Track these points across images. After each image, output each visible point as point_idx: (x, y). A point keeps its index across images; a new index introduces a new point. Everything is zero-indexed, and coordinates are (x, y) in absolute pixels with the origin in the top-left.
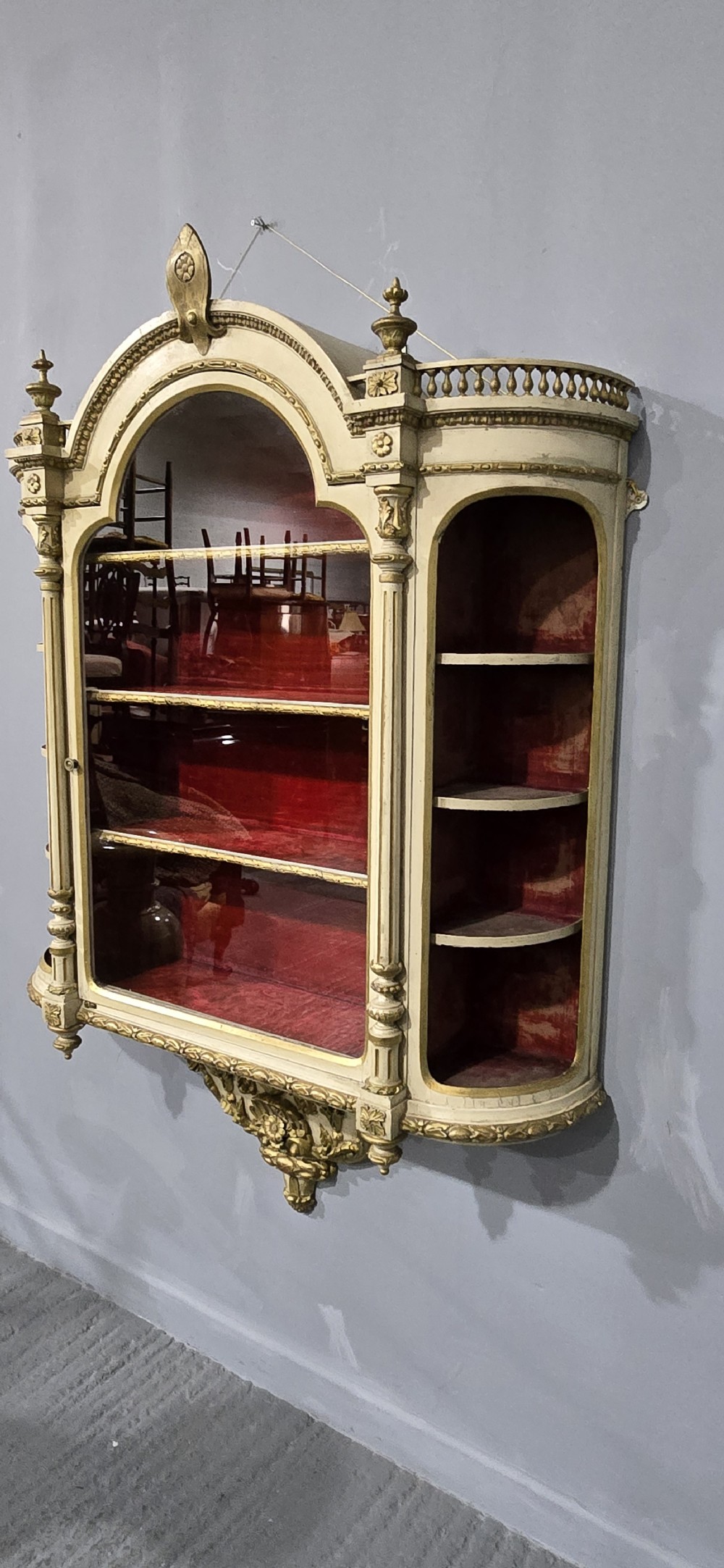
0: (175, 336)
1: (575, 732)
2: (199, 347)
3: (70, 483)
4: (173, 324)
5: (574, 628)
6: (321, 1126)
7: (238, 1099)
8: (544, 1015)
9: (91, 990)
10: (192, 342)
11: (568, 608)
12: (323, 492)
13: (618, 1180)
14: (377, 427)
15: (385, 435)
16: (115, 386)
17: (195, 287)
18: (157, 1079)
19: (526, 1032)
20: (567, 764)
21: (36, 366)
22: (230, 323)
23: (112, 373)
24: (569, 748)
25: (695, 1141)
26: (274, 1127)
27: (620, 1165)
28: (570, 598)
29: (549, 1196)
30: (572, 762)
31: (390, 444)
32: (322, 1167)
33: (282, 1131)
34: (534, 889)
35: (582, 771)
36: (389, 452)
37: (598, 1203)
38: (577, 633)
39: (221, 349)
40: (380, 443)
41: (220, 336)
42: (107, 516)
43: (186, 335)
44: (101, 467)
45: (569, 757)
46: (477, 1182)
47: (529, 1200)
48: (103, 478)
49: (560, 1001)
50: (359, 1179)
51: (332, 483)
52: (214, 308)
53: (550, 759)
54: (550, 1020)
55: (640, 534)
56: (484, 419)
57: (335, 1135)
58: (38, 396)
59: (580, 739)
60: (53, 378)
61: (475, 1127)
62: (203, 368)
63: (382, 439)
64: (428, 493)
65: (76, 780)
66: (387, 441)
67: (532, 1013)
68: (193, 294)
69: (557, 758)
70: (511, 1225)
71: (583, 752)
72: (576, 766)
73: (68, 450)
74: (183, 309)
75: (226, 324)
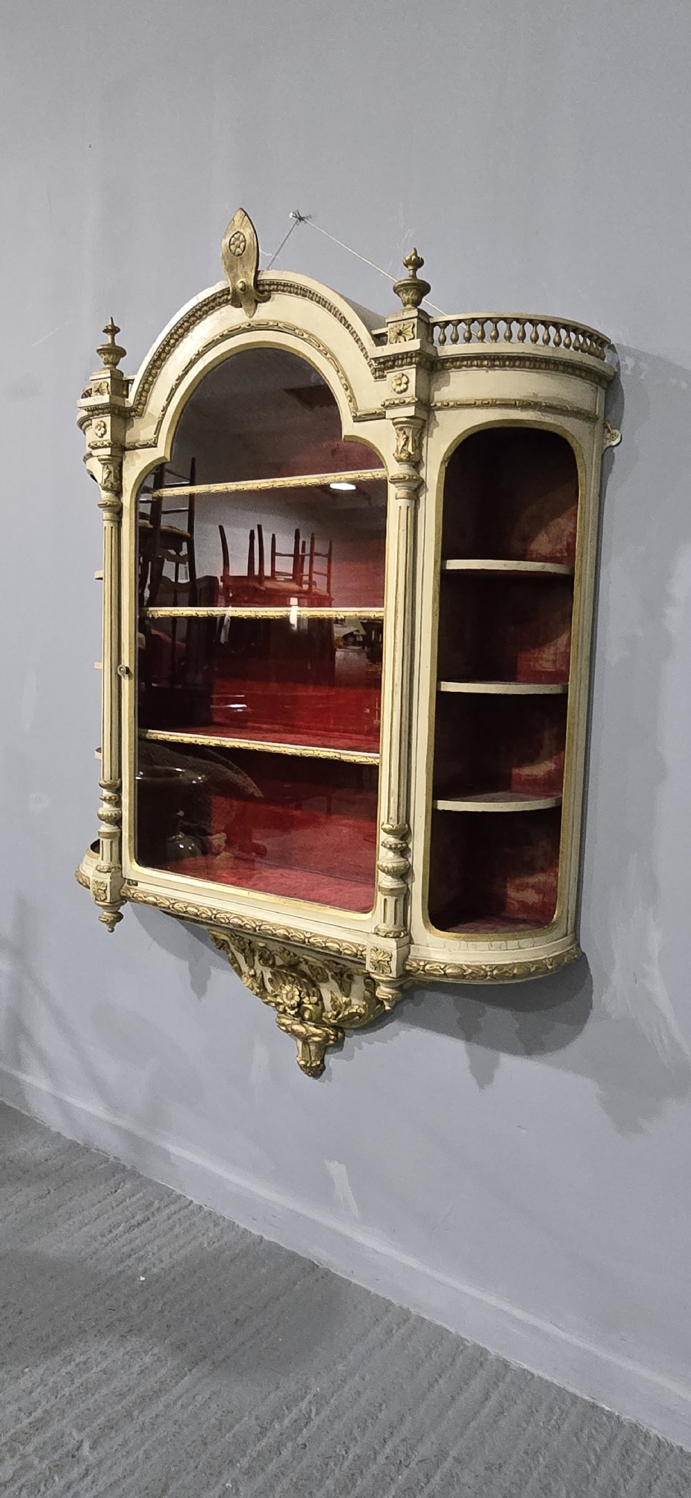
0: (227, 302)
1: (558, 636)
2: (247, 311)
3: (132, 429)
4: (225, 292)
5: (558, 547)
6: (332, 992)
7: (258, 972)
8: (527, 883)
9: (133, 869)
10: (241, 307)
11: (554, 530)
12: (349, 428)
13: (591, 1028)
14: (396, 369)
15: (403, 375)
16: (174, 346)
17: (245, 259)
18: (184, 965)
19: (513, 899)
20: (550, 663)
21: (106, 331)
22: (273, 290)
23: (171, 335)
24: (552, 650)
25: (659, 989)
26: (290, 995)
27: (593, 1013)
28: (554, 523)
29: (532, 1046)
30: (554, 661)
31: (407, 383)
32: (332, 1033)
33: (297, 998)
34: (521, 773)
35: (564, 668)
36: (405, 390)
37: (574, 1049)
38: (561, 551)
39: (265, 312)
40: (399, 382)
41: (265, 301)
42: (162, 455)
43: (236, 303)
44: (158, 414)
45: (552, 657)
46: (468, 1039)
47: (514, 1052)
48: (160, 423)
49: (543, 870)
50: (363, 1044)
51: (357, 419)
52: (261, 277)
53: (536, 660)
54: (533, 887)
55: (615, 467)
56: (486, 363)
57: (345, 999)
58: (107, 356)
59: (562, 640)
60: (120, 341)
61: (468, 966)
62: (250, 329)
63: (400, 379)
64: (438, 425)
65: (127, 685)
66: (404, 380)
67: (518, 882)
68: (244, 266)
69: (542, 659)
70: (498, 1075)
71: (565, 652)
72: (558, 665)
73: (131, 400)
74: (234, 279)
75: (270, 291)
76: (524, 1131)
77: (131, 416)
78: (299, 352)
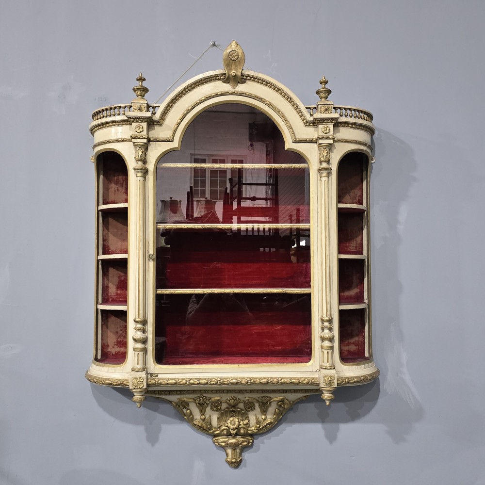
0: (219, 79)
1: (357, 237)
2: (233, 86)
3: (153, 131)
4: (222, 75)
5: (354, 201)
6: (256, 415)
7: (207, 417)
8: (351, 342)
9: (154, 367)
10: (229, 83)
11: (352, 194)
12: (289, 145)
13: (381, 401)
14: (324, 123)
15: (328, 126)
16: (184, 94)
17: (237, 64)
19: (345, 350)
20: (355, 248)
21: (138, 80)
22: (248, 79)
23: (185, 89)
24: (355, 242)
25: (407, 378)
26: (233, 423)
27: (381, 394)
28: (353, 191)
29: (354, 417)
30: (356, 247)
32: (250, 438)
33: (237, 423)
34: (344, 294)
35: (360, 249)
36: (329, 132)
37: (374, 412)
38: (356, 202)
39: (241, 88)
40: (325, 129)
41: (242, 83)
42: (176, 147)
44: (173, 126)
45: (355, 245)
46: (323, 421)
47: (345, 421)
48: (176, 130)
49: (357, 335)
50: (265, 440)
51: (295, 142)
52: (243, 72)
53: (348, 247)
54: (353, 343)
56: (354, 126)
57: (263, 417)
58: (141, 92)
59: (359, 238)
60: (146, 85)
62: (234, 94)
63: (326, 128)
64: (335, 148)
66: (328, 129)
67: (346, 342)
68: (236, 66)
69: (351, 246)
70: (340, 435)
71: (361, 243)
72: (358, 249)
73: (157, 117)
74: (229, 70)
75: (246, 79)
76: (353, 458)
77: (154, 124)
78: (262, 109)
